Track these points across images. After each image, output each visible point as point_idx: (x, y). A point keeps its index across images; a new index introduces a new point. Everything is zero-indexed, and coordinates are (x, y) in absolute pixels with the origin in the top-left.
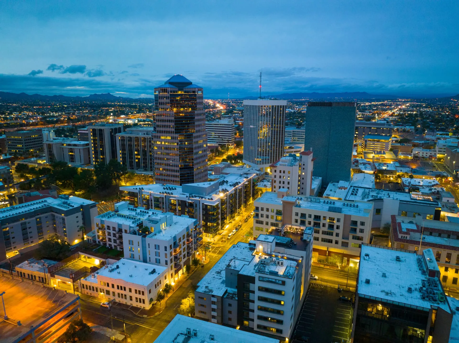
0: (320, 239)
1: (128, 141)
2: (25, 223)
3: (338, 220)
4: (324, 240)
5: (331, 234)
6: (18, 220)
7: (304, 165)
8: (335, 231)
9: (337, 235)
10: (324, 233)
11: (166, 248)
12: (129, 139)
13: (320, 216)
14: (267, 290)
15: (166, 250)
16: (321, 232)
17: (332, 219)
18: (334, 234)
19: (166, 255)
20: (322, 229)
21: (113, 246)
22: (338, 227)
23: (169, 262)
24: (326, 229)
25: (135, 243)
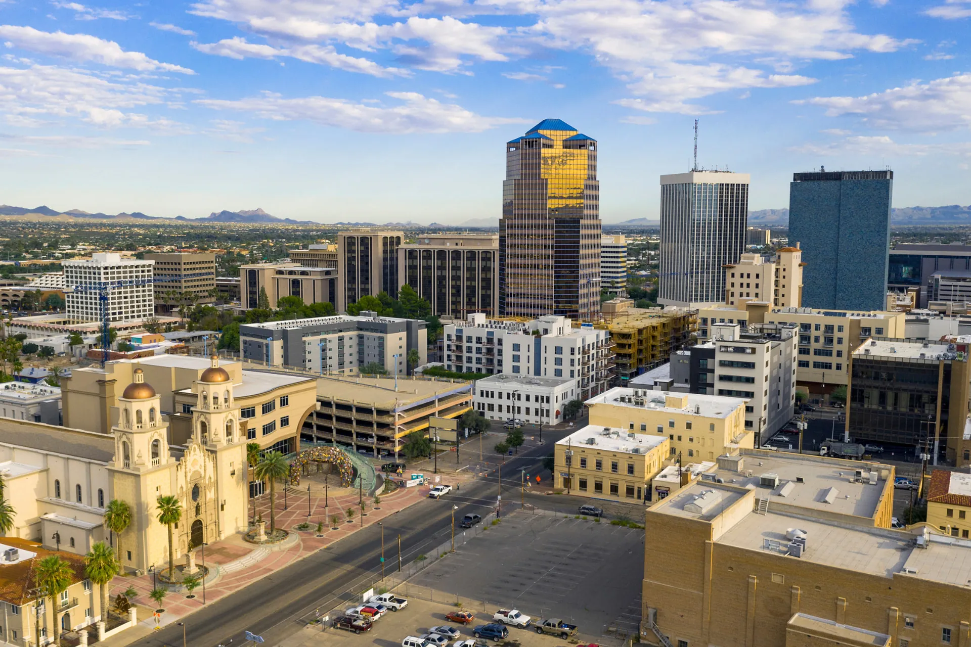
0: (811, 364)
1: (424, 258)
2: (325, 340)
3: (840, 329)
4: (817, 365)
5: (829, 353)
6: (318, 333)
7: (784, 270)
8: (836, 347)
9: (839, 354)
10: (817, 352)
11: (573, 350)
12: (425, 254)
13: (810, 325)
14: (731, 364)
15: (572, 354)
16: (812, 352)
17: (829, 328)
18: (835, 353)
19: (572, 361)
20: (814, 346)
21: (474, 370)
22: (840, 341)
23: (576, 374)
24: (819, 345)
25: (523, 348)
